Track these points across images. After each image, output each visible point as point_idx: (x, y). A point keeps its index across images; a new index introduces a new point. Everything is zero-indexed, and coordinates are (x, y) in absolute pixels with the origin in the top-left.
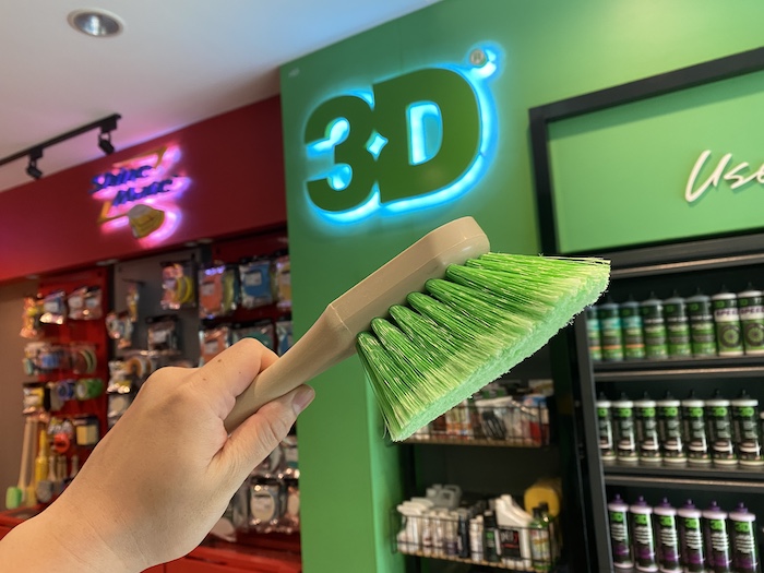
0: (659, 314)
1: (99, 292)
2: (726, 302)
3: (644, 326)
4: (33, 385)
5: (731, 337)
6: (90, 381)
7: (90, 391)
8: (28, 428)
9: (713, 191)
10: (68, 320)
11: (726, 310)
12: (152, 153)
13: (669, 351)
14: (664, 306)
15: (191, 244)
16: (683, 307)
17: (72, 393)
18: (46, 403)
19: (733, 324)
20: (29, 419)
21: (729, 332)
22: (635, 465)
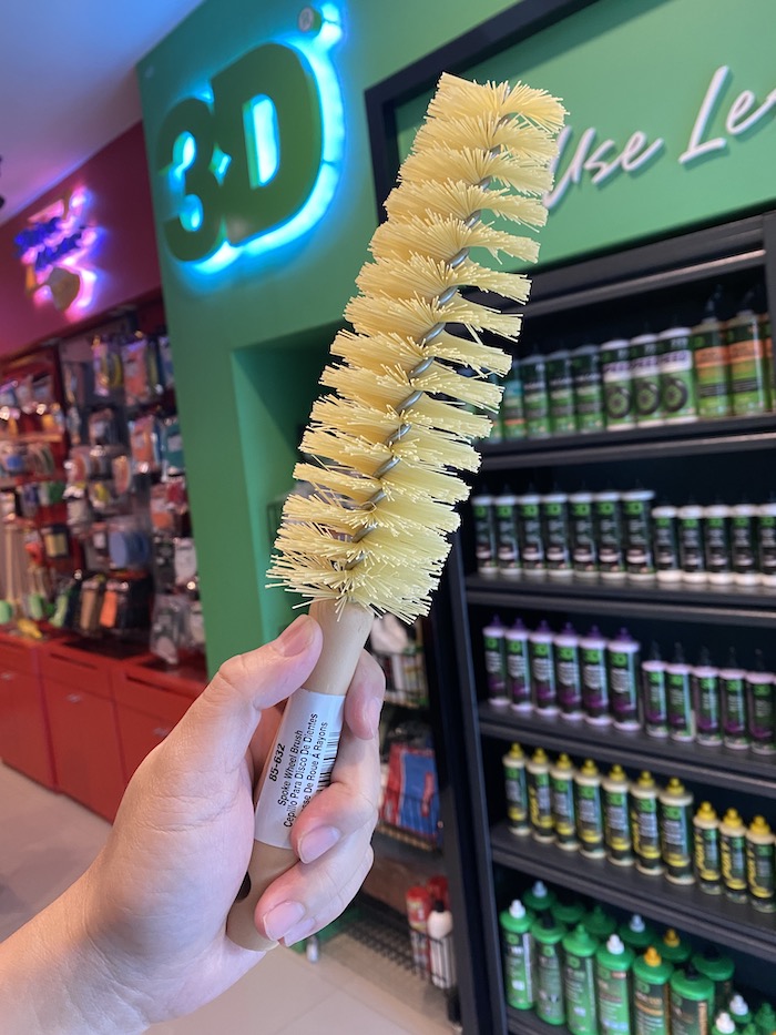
0: (542, 377)
1: (49, 378)
2: (614, 353)
3: (525, 393)
4: (7, 490)
5: (617, 403)
6: (52, 483)
7: (51, 496)
8: (9, 539)
9: (575, 189)
10: (23, 414)
11: (611, 365)
12: (58, 199)
13: (552, 427)
14: (546, 364)
15: (115, 314)
16: (568, 363)
17: (37, 499)
18: (19, 511)
19: (621, 384)
20: (9, 528)
21: (616, 396)
22: (517, 579)
